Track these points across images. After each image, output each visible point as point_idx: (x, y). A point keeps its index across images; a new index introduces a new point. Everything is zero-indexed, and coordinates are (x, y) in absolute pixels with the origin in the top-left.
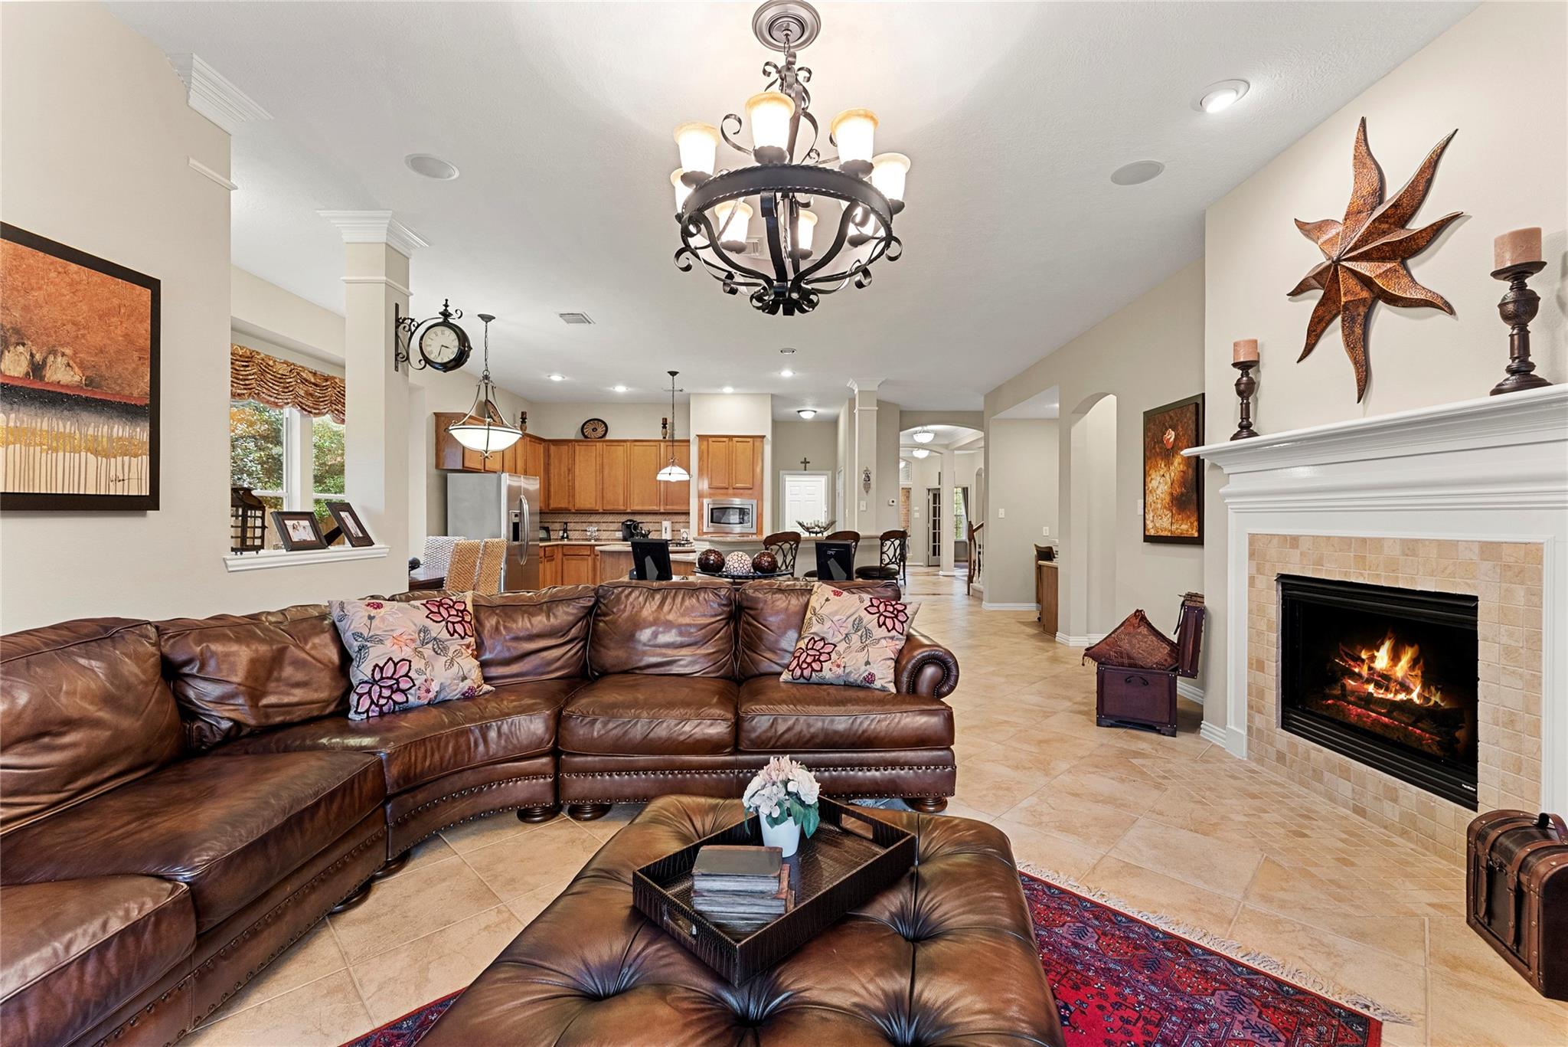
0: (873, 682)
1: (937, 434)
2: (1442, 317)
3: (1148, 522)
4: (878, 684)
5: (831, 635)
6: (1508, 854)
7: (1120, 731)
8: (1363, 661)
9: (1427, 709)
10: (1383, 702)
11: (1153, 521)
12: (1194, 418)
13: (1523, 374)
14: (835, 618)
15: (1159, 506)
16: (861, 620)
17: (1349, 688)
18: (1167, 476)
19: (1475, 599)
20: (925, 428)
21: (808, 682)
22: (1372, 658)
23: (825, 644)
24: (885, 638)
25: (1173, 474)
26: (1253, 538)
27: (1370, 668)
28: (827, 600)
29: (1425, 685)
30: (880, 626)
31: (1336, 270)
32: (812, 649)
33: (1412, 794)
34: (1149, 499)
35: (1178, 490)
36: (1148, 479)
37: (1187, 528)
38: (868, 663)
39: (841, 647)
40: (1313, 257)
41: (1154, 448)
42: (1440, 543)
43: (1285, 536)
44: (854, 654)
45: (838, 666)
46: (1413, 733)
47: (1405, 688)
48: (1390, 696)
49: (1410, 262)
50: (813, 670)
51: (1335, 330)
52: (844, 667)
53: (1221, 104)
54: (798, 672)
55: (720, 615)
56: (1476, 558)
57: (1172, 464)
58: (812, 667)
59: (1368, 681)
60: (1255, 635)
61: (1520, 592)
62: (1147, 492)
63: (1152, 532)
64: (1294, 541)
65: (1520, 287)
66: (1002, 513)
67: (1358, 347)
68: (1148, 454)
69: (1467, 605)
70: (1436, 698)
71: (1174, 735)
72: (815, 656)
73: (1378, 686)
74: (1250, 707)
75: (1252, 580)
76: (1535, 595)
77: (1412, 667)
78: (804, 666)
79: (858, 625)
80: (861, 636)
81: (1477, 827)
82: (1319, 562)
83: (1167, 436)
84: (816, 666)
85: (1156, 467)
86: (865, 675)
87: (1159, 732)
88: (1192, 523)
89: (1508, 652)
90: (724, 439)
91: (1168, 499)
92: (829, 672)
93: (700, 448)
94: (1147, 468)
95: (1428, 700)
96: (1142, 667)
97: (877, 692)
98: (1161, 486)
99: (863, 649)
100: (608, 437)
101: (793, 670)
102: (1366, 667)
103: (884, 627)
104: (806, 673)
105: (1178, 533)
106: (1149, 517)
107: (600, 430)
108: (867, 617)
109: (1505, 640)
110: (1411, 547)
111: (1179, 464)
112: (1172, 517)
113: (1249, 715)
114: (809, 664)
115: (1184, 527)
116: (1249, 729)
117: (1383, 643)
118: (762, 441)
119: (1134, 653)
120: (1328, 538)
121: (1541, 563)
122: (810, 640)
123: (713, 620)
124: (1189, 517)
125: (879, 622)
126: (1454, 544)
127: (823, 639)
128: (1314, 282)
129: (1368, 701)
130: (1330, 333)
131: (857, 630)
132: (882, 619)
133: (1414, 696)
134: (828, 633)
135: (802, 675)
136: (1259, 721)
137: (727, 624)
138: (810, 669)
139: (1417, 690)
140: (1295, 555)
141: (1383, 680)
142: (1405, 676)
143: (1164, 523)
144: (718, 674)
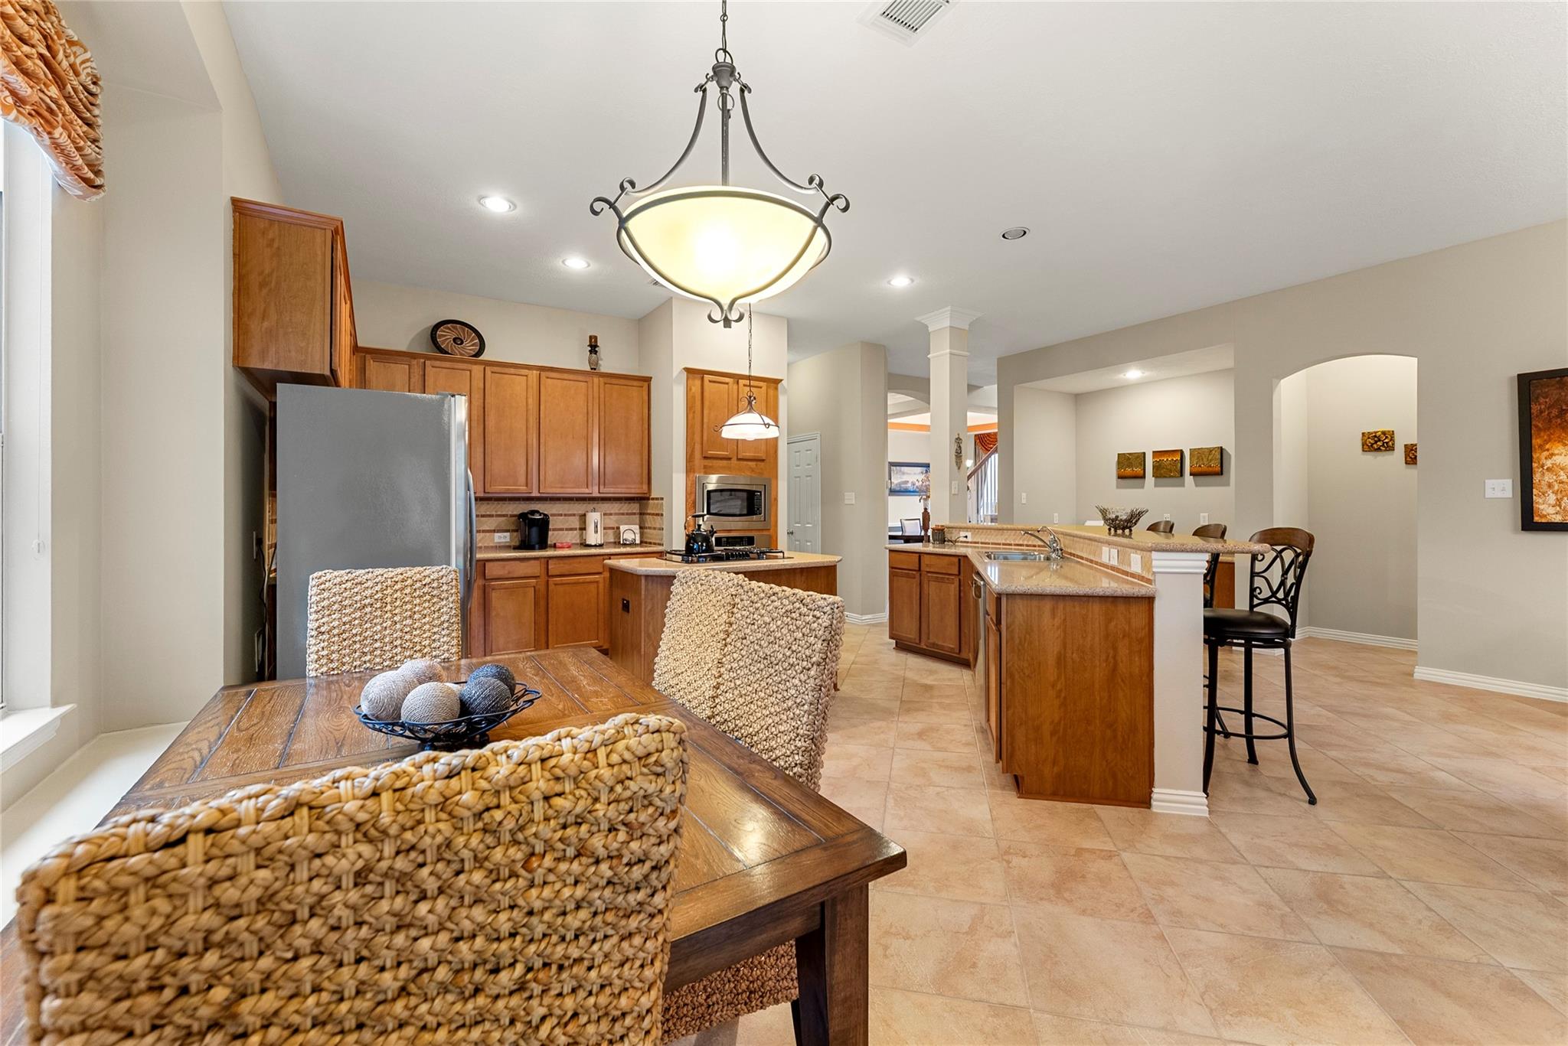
66: (1024, 497)
90: (727, 380)
93: (688, 390)
100: (484, 357)
107: (470, 346)
118: (776, 388)
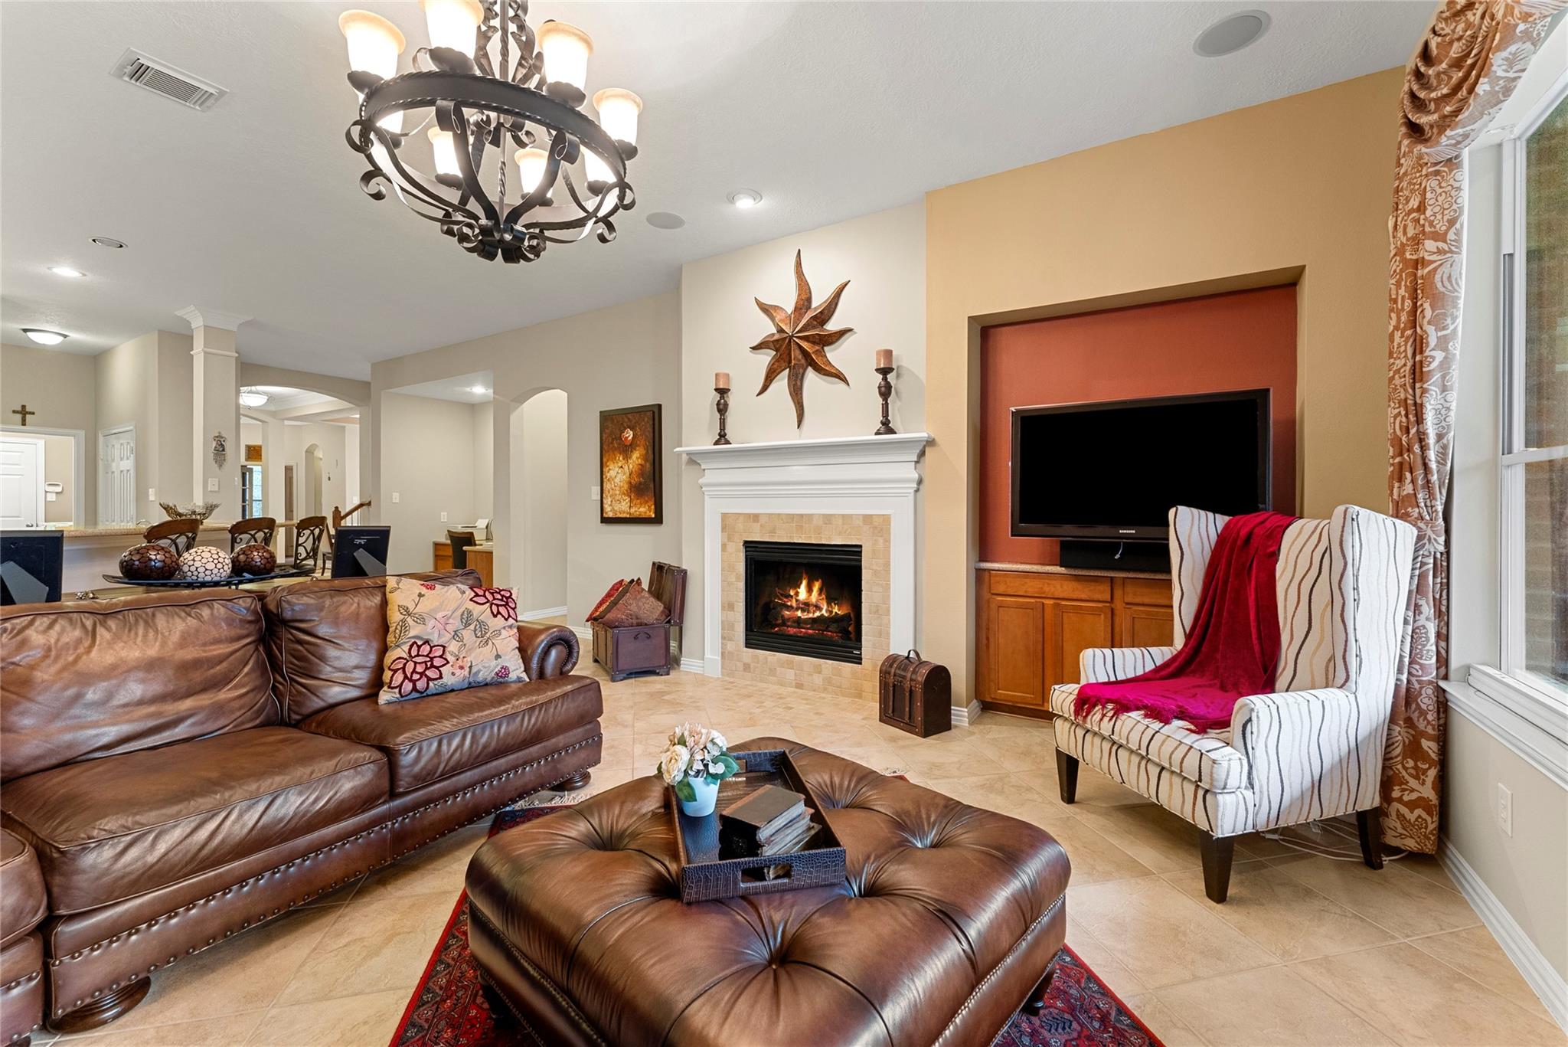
0: (507, 675)
1: (272, 398)
2: (842, 385)
3: (605, 506)
4: (513, 676)
5: (436, 635)
6: (904, 677)
7: (632, 681)
8: (792, 597)
9: (832, 618)
10: (806, 621)
11: (611, 505)
12: (651, 423)
13: (887, 427)
14: (439, 616)
15: (618, 492)
16: (470, 613)
17: (786, 617)
18: (626, 468)
19: (861, 546)
20: (253, 388)
21: (424, 695)
22: (797, 594)
23: (431, 647)
24: (504, 628)
25: (631, 467)
26: (725, 517)
27: (797, 601)
28: (420, 595)
29: (829, 604)
30: (495, 616)
31: (790, 341)
32: (418, 655)
33: (828, 665)
34: (607, 486)
35: (636, 480)
36: (605, 470)
37: (646, 510)
38: (498, 657)
39: (453, 647)
40: (766, 328)
41: (612, 443)
42: (843, 516)
43: (749, 515)
44: (478, 650)
45: (462, 668)
46: (826, 635)
47: (818, 608)
48: (811, 615)
49: (826, 348)
50: (429, 679)
51: (783, 379)
52: (470, 667)
53: (745, 204)
54: (408, 686)
55: (247, 636)
56: (861, 524)
57: (630, 458)
58: (426, 676)
59: (797, 609)
60: (726, 584)
61: (881, 540)
62: (605, 480)
63: (611, 515)
64: (756, 517)
65: (885, 379)
66: (396, 497)
67: (796, 392)
68: (605, 447)
69: (856, 551)
70: (836, 610)
71: (668, 674)
72: (425, 662)
73: (803, 610)
74: (723, 638)
75: (724, 547)
76: (887, 541)
77: (820, 594)
78: (416, 677)
79: (467, 619)
80: (475, 630)
81: (884, 668)
82: (773, 531)
83: (625, 434)
84: (430, 673)
85: (614, 460)
86: (497, 670)
87: (658, 674)
88: (649, 507)
89: (876, 573)
91: (626, 487)
92: (451, 677)
94: (605, 460)
95: (831, 612)
96: (646, 624)
97: (513, 685)
98: (619, 476)
99: (487, 643)
101: (400, 686)
102: (794, 601)
103: (499, 616)
104: (420, 685)
105: (636, 515)
106: (607, 501)
108: (477, 610)
109: (874, 567)
110: (828, 518)
111: (637, 458)
112: (631, 501)
113: (722, 644)
114: (422, 674)
115: (642, 509)
116: (723, 654)
117: (801, 583)
119: (641, 614)
120: (779, 515)
121: (890, 525)
122: (411, 646)
123: (237, 645)
124: (647, 502)
125: (492, 612)
126: (850, 516)
127: (427, 642)
128: (771, 345)
129: (799, 622)
130: (778, 381)
131: (467, 625)
132: (494, 608)
133: (824, 612)
134: (433, 633)
135: (414, 689)
136: (730, 646)
137: (257, 649)
138: (424, 679)
139: (825, 607)
140: (756, 526)
141: (806, 606)
142: (817, 601)
143: (622, 506)
144: (258, 722)
